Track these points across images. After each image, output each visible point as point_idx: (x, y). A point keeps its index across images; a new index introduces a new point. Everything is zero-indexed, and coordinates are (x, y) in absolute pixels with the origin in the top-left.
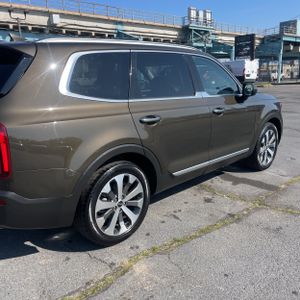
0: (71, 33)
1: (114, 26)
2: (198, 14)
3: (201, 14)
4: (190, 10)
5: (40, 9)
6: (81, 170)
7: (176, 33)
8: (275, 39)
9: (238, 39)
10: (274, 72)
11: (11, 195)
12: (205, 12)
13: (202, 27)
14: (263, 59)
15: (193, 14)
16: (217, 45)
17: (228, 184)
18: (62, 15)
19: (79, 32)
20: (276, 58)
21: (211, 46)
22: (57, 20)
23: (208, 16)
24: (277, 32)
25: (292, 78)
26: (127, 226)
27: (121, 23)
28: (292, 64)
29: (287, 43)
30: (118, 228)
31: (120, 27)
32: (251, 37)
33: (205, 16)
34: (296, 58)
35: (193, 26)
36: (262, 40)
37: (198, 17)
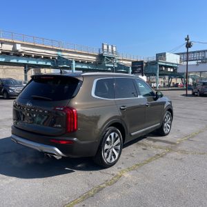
0: (28, 56)
1: (56, 53)
2: (108, 47)
3: (110, 47)
4: (103, 45)
5: (7, 40)
6: (100, 130)
7: (95, 58)
8: (154, 63)
9: (134, 63)
10: (154, 83)
11: (75, 139)
12: (112, 46)
13: (110, 55)
14: (148, 75)
15: (105, 47)
16: (120, 66)
17: (151, 142)
18: (23, 45)
19: (33, 56)
20: (155, 75)
21: (116, 66)
22: (19, 48)
23: (114, 49)
24: (155, 59)
25: (164, 87)
26: (115, 158)
27: (61, 51)
28: (164, 79)
29: (161, 66)
30: (111, 159)
31: (60, 53)
32: (142, 62)
33: (112, 48)
34: (166, 75)
35: (105, 54)
36: (146, 63)
37: (108, 49)
